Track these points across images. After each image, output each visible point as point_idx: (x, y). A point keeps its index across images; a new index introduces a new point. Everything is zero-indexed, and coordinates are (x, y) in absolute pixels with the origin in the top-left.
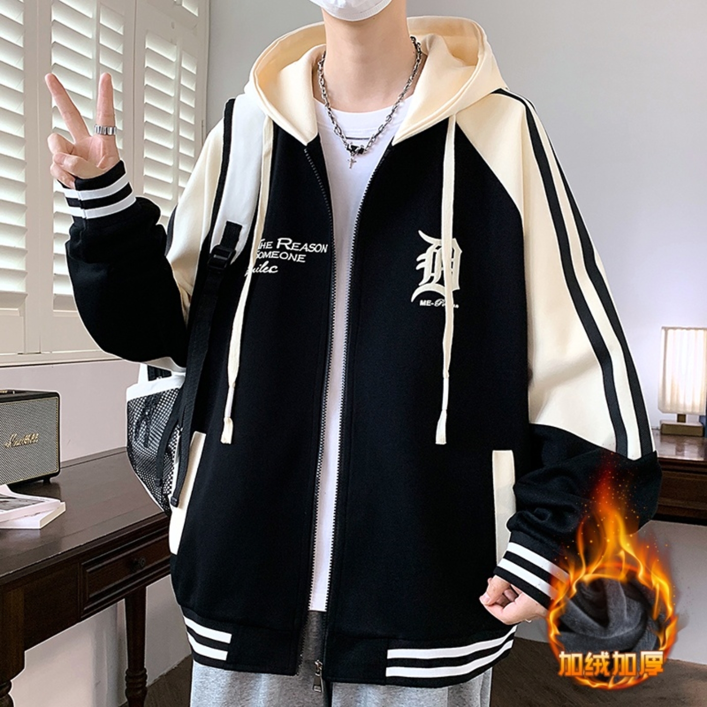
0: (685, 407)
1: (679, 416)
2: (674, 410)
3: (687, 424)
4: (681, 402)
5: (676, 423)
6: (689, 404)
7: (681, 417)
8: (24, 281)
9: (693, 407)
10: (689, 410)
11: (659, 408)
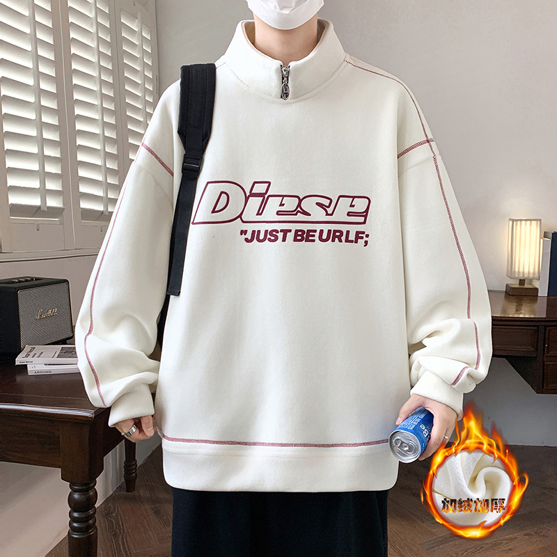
0: (523, 273)
1: (520, 280)
2: (517, 276)
3: (526, 286)
4: (521, 270)
5: (518, 286)
6: (526, 271)
7: (522, 282)
9: (529, 272)
10: (526, 276)
11: (507, 276)
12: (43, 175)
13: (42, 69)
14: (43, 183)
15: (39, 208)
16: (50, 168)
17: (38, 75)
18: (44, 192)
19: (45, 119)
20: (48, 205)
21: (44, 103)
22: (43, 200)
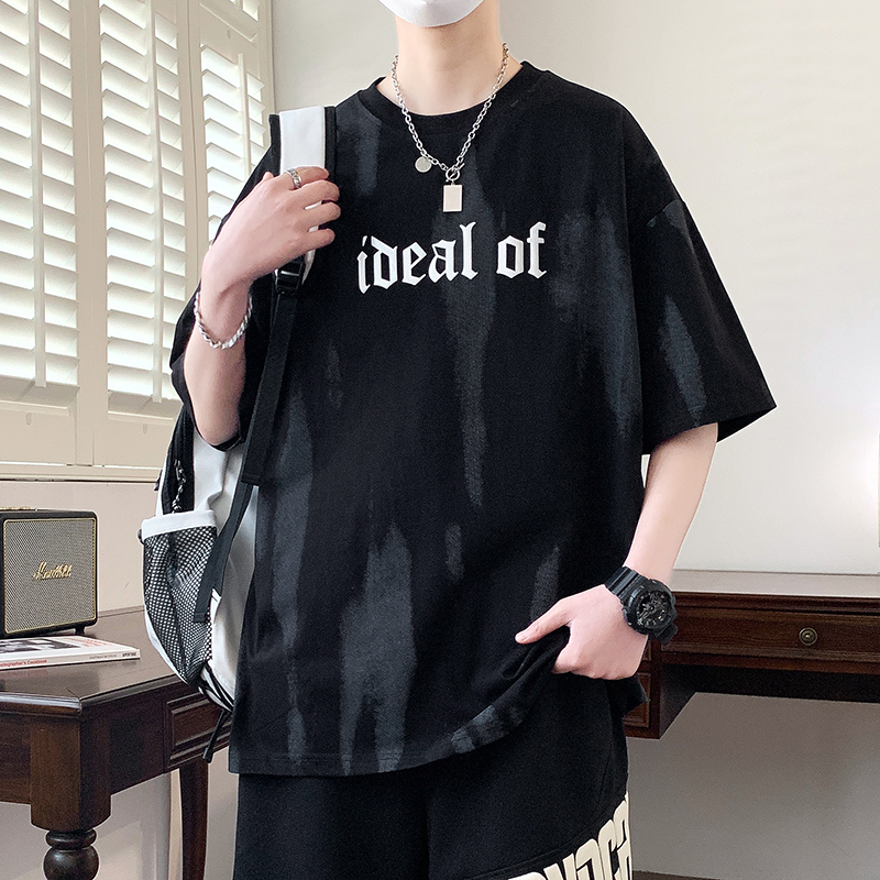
8: (76, 370)
12: (43, 329)
13: (47, 140)
14: (41, 342)
15: (32, 383)
16: (53, 317)
17: (41, 151)
18: (42, 358)
19: (51, 229)
20: (48, 380)
21: (49, 200)
22: (41, 370)
